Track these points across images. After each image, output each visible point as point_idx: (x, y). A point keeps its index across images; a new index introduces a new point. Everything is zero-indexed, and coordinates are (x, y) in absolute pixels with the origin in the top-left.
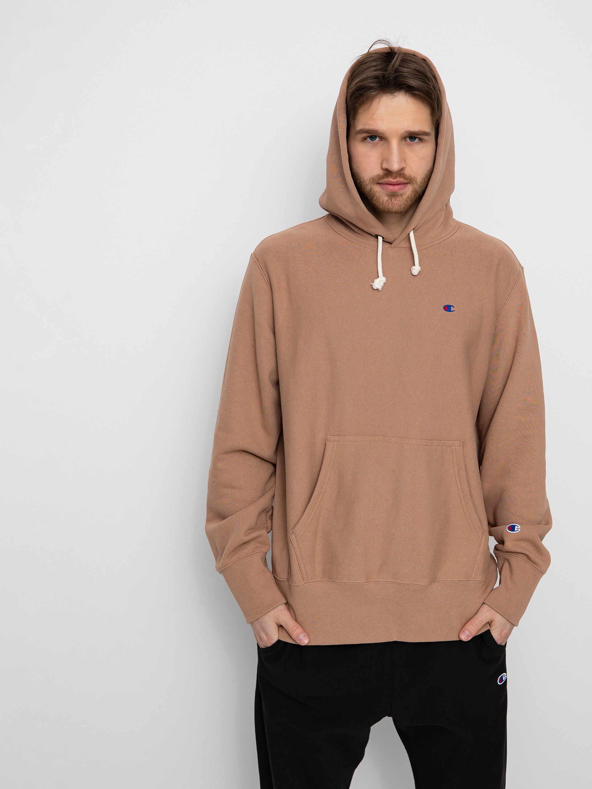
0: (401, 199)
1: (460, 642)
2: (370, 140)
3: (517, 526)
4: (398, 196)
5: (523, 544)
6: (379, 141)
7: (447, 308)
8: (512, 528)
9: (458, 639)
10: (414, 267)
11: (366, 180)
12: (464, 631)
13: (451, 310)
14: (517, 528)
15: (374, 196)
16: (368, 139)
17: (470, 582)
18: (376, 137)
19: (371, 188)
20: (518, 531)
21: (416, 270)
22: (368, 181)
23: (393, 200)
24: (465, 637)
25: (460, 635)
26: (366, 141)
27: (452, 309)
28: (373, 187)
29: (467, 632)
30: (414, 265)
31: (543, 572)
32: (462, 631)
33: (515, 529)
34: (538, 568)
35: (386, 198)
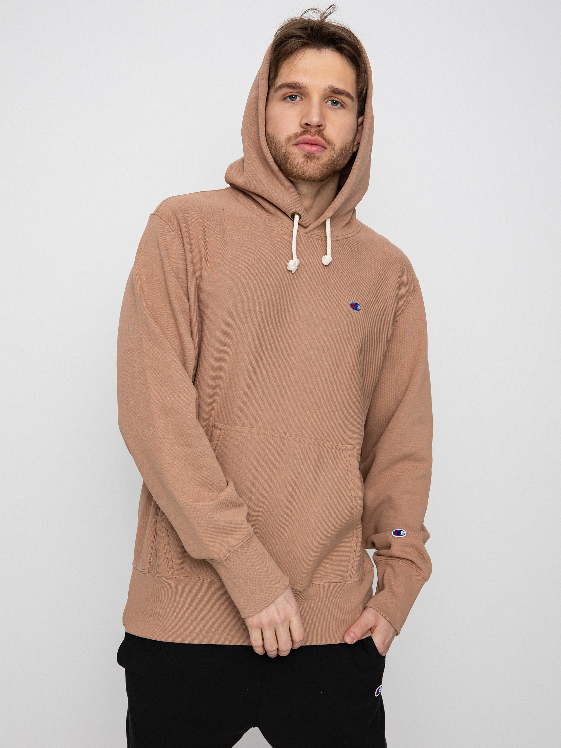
0: (317, 161)
1: (345, 645)
2: (290, 100)
3: (403, 531)
4: (314, 158)
5: (409, 550)
6: (299, 100)
7: (354, 306)
8: (398, 533)
9: (342, 642)
10: (325, 257)
11: (282, 141)
12: (349, 634)
13: (357, 308)
14: (403, 533)
15: (288, 158)
16: (288, 99)
17: (346, 582)
18: (297, 97)
19: (286, 149)
20: (404, 536)
21: (327, 259)
22: (284, 141)
23: (309, 161)
24: (350, 640)
25: (345, 637)
26: (286, 100)
27: (359, 308)
28: (288, 149)
29: (352, 634)
30: (326, 254)
31: (427, 578)
32: (347, 633)
33: (400, 534)
34: (423, 574)
35: (302, 160)
